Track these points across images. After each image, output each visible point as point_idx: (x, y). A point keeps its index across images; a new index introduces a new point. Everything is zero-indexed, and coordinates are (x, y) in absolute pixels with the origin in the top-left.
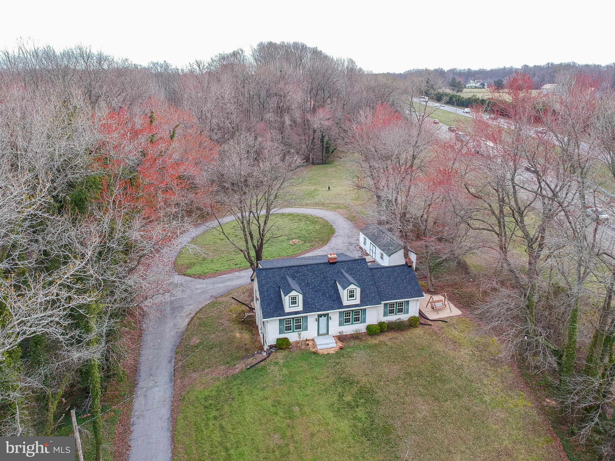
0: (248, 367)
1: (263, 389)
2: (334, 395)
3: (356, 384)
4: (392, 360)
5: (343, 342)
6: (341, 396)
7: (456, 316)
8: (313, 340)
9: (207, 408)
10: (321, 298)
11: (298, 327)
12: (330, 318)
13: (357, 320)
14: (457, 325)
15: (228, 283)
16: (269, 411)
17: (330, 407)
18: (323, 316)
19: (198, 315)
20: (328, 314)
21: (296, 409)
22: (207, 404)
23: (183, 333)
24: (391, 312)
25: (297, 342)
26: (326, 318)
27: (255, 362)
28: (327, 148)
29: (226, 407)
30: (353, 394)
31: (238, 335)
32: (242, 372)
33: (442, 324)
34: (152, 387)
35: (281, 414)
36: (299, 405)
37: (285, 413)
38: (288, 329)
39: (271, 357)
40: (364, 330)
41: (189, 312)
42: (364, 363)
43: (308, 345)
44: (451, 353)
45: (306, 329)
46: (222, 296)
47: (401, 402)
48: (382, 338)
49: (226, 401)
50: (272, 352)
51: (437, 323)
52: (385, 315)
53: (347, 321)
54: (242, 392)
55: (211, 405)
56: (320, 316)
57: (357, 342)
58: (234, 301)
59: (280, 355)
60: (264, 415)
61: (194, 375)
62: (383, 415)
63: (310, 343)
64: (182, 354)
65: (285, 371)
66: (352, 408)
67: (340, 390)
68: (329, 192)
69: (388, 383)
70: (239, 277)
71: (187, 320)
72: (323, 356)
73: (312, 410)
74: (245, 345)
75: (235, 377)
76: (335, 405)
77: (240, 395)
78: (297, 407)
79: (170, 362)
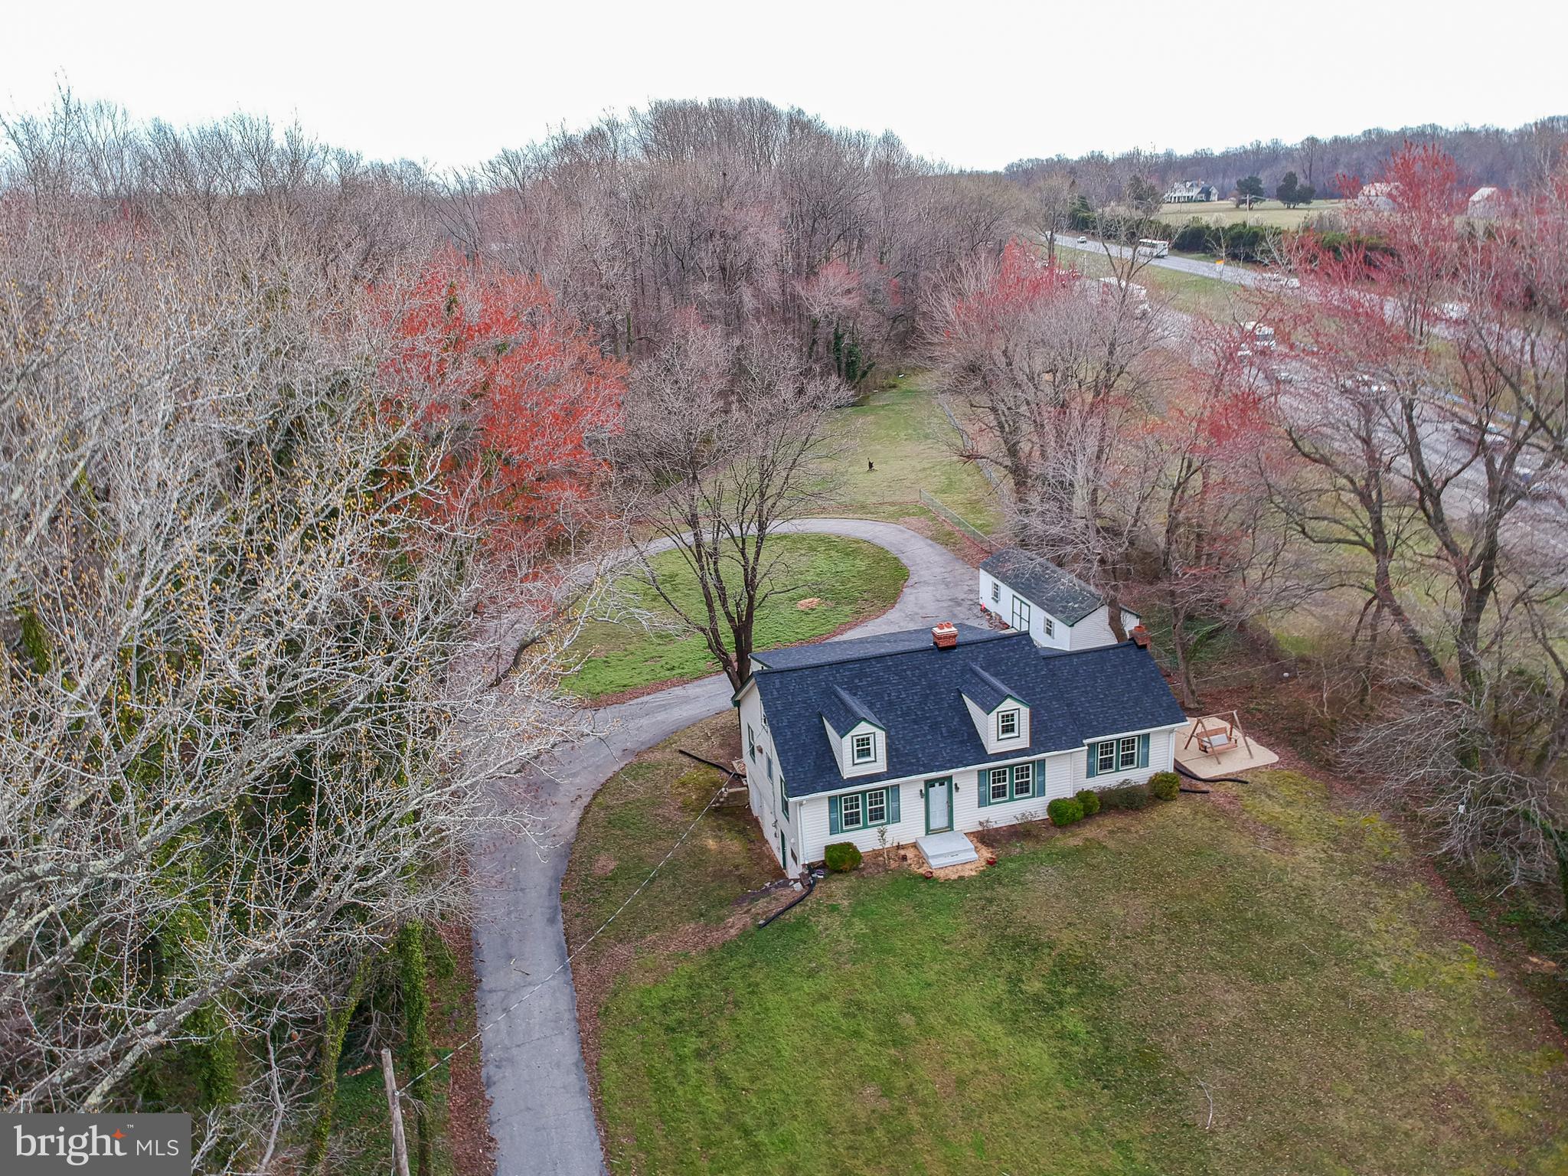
0: (761, 922)
1: (811, 974)
2: (997, 979)
3: (1046, 951)
4: (1128, 885)
5: (993, 847)
6: (1015, 981)
7: (1266, 766)
8: (915, 846)
9: (673, 1030)
10: (929, 737)
11: (877, 815)
12: (957, 789)
13: (1023, 789)
14: (1273, 788)
15: (661, 717)
16: (838, 1028)
17: (991, 1010)
18: (937, 785)
19: (600, 799)
20: (949, 778)
21: (907, 1019)
22: (670, 1020)
23: (571, 847)
24: (1106, 764)
25: (877, 854)
26: (945, 787)
27: (775, 908)
28: (851, 365)
29: (724, 1028)
30: (1043, 976)
31: (711, 844)
32: (744, 934)
33: (1234, 789)
34: (518, 988)
35: (871, 1034)
36: (911, 1009)
37: (880, 1031)
38: (852, 820)
39: (817, 893)
40: (1042, 815)
41: (575, 793)
42: (1057, 897)
43: (904, 858)
44: (1273, 859)
45: (896, 818)
46: (651, 749)
47: (1169, 988)
48: (1090, 831)
49: (720, 1010)
50: (816, 881)
51: (1221, 788)
52: (1090, 773)
53: (999, 793)
54: (757, 985)
55: (680, 1022)
56: (930, 784)
57: (1029, 846)
58: (686, 760)
59: (839, 888)
60: (828, 1040)
61: (622, 950)
62: (1131, 1023)
63: (910, 854)
64: (580, 899)
65: (859, 926)
66: (1049, 1009)
67: (1008, 967)
68: (872, 475)
69: (1128, 942)
70: (686, 700)
71: (575, 814)
72: (948, 884)
73: (948, 1019)
74: (737, 867)
75: (730, 949)
76: (1005, 1005)
77: (753, 993)
78: (908, 1016)
79: (552, 921)
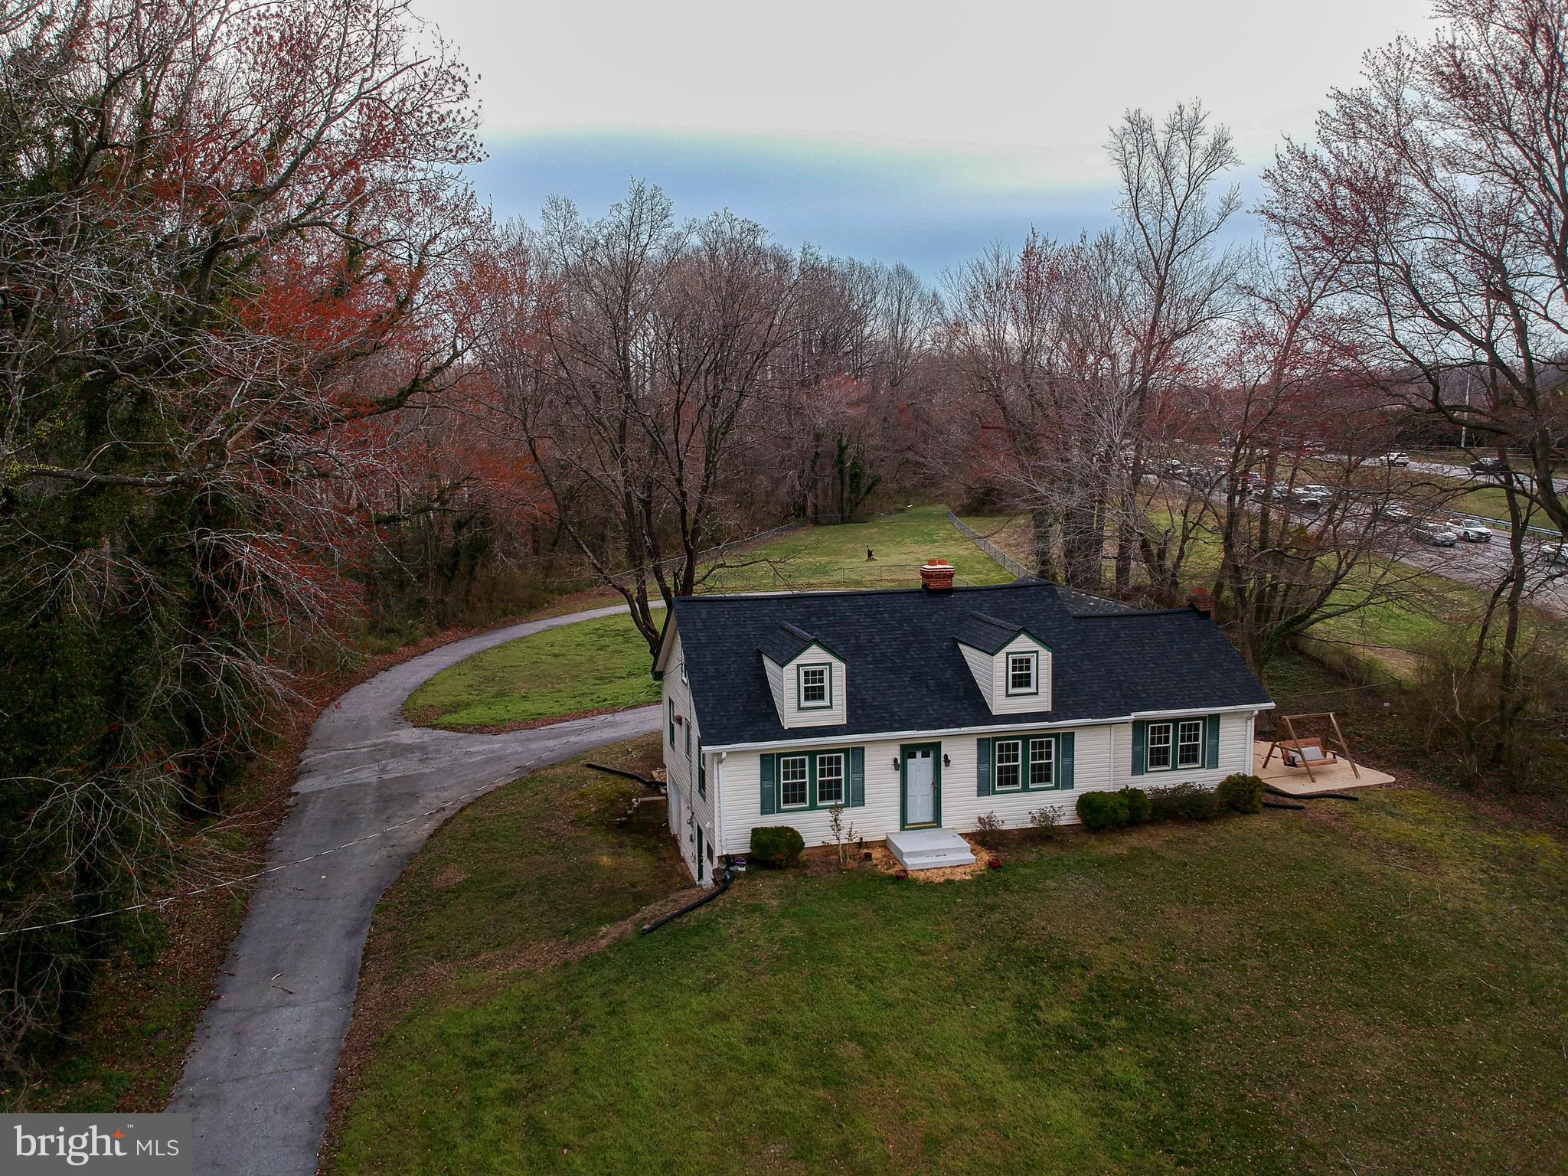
0: (646, 927)
1: (707, 988)
2: (998, 1003)
3: (1078, 971)
4: (1199, 898)
5: (997, 850)
6: (1026, 1008)
7: (1381, 786)
8: (885, 844)
9: (479, 1064)
10: (910, 689)
11: (830, 791)
12: (947, 762)
13: (1041, 775)
14: (1394, 805)
15: (573, 739)
16: (736, 1059)
17: (988, 1043)
18: (919, 754)
19: (469, 811)
20: (937, 746)
21: (849, 1051)
22: (478, 1053)
23: (411, 856)
24: (1160, 759)
25: (827, 850)
26: (929, 761)
27: (670, 909)
28: (855, 477)
29: (558, 1060)
30: (1073, 1003)
31: (605, 860)
32: (621, 944)
33: (1340, 806)
34: (268, 1008)
35: (788, 1068)
36: (859, 1037)
37: (803, 1065)
38: (795, 795)
39: (734, 892)
40: (1068, 817)
41: (437, 804)
42: (1092, 906)
43: (868, 856)
44: (1413, 879)
45: (859, 799)
46: (552, 766)
47: (1277, 1028)
48: (1136, 840)
49: (559, 1037)
50: (735, 875)
51: (1322, 804)
52: (1137, 769)
53: (1008, 777)
54: (622, 1003)
55: (494, 1055)
56: (908, 751)
57: (1049, 851)
58: (592, 772)
59: (768, 889)
60: (717, 1073)
61: (436, 969)
62: (1219, 1073)
63: (877, 854)
64: (400, 912)
65: (790, 928)
66: (1081, 1048)
67: (1017, 988)
68: (872, 563)
69: (1205, 965)
71: (429, 827)
72: (929, 887)
73: (917, 1053)
74: (633, 885)
75: (592, 963)
76: (1011, 1038)
77: (612, 1013)
78: (852, 1045)
79: (352, 934)
